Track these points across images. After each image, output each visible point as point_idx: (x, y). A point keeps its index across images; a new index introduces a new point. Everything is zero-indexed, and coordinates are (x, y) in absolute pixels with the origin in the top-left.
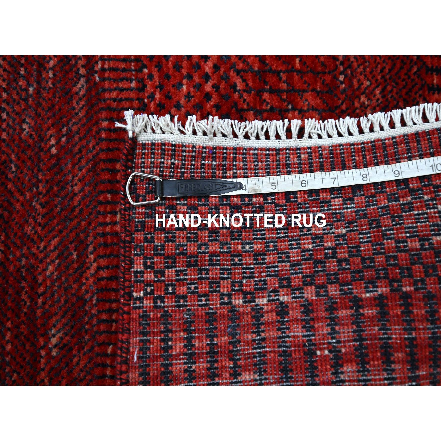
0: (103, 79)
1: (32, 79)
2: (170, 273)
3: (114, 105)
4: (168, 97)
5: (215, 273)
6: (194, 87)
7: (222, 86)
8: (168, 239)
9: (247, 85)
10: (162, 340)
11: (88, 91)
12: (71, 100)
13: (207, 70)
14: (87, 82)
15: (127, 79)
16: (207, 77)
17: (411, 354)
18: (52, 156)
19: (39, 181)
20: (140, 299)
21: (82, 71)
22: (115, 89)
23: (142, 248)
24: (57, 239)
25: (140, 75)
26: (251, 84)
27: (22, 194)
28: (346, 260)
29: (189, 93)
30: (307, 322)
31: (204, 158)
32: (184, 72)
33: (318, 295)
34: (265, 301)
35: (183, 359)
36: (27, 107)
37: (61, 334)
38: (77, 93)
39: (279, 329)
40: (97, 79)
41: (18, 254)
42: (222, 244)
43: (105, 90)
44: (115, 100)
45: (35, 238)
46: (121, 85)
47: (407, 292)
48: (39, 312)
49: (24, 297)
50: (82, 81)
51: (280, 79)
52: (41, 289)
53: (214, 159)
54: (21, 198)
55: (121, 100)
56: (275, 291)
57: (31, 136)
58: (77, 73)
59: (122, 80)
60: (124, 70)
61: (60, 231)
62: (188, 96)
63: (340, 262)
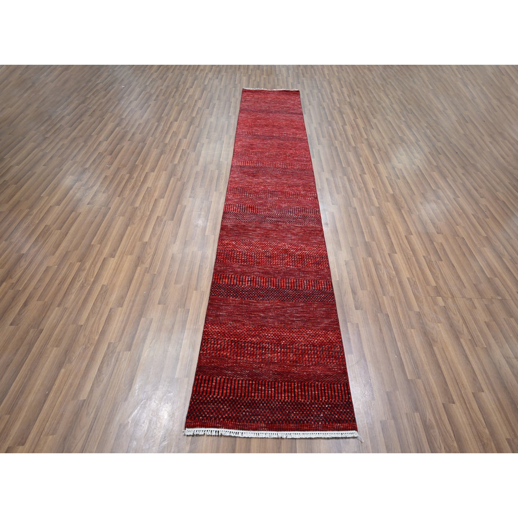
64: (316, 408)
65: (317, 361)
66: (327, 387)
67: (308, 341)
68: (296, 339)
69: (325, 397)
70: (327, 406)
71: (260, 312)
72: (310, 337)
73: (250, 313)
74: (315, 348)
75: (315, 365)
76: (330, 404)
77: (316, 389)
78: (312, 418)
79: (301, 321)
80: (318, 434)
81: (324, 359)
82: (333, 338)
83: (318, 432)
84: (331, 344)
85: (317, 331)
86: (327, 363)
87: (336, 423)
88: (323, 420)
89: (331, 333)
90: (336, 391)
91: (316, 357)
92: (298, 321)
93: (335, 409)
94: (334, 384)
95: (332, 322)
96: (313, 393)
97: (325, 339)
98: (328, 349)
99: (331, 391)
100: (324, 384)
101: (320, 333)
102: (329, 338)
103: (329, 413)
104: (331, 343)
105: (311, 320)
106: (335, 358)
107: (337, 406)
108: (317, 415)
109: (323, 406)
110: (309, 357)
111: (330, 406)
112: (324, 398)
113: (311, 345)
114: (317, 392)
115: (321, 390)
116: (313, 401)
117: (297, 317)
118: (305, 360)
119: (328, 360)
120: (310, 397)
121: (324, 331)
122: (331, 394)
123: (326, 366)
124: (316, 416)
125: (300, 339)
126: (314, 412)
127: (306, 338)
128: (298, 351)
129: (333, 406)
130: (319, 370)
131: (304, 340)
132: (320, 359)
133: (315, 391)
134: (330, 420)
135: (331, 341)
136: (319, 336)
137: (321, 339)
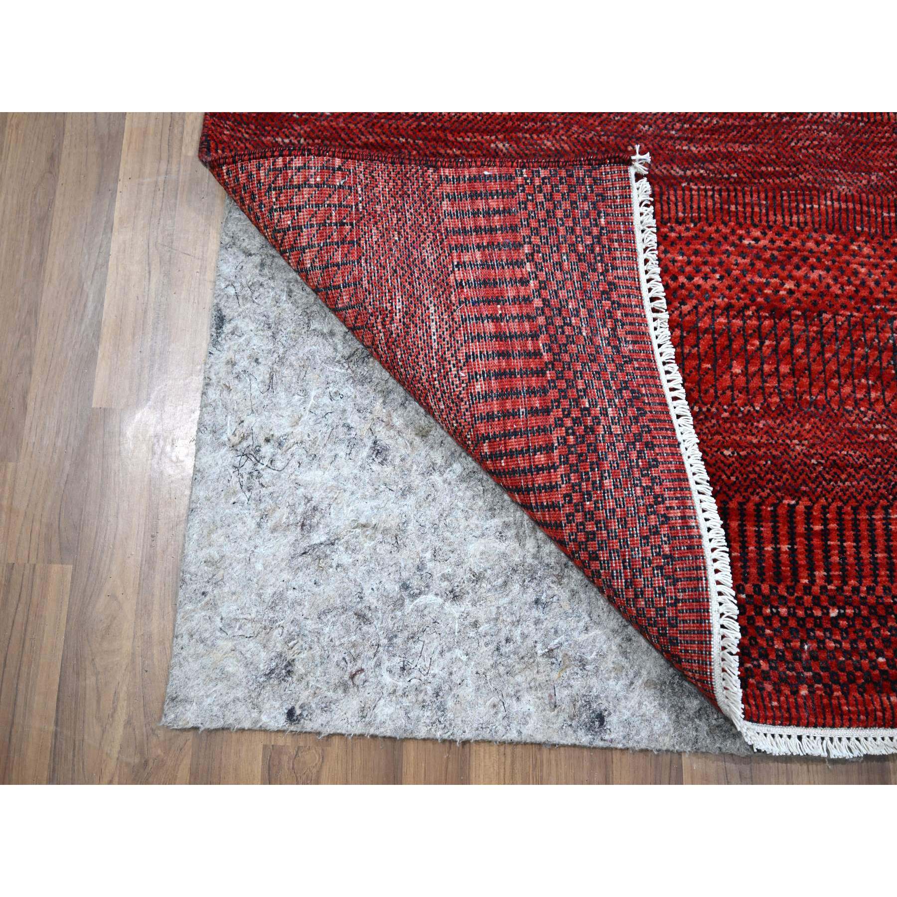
0: (683, 189)
1: (680, 134)
2: (540, 198)
3: (665, 198)
4: (673, 243)
5: (544, 232)
6: (682, 267)
7: (683, 291)
8: (563, 194)
9: (686, 315)
10: (497, 191)
11: (674, 177)
12: (667, 163)
13: (696, 279)
14: (681, 176)
15: (684, 210)
16: (690, 278)
17: (505, 373)
18: (626, 147)
19: (608, 137)
20: (522, 174)
21: (689, 173)
22: (676, 199)
23: (555, 175)
24: (568, 149)
25: (688, 220)
26: (687, 318)
27: (600, 124)
28: (563, 332)
29: (676, 261)
30: (518, 299)
31: (624, 223)
32: (693, 258)
33: (537, 308)
34: (529, 270)
35: (486, 208)
36: (661, 129)
37: (505, 150)
38: (672, 168)
39: (511, 279)
40: (684, 185)
41: (559, 120)
42: (564, 237)
43: (675, 191)
44: (668, 198)
45: (570, 133)
46: (680, 204)
47: (546, 374)
48: (520, 135)
49: (530, 124)
50: (681, 173)
51: (693, 347)
52: (535, 136)
53: (625, 232)
54: (596, 123)
55: (669, 204)
56: (536, 277)
57: (640, 131)
58: (687, 169)
59: (684, 205)
60: (691, 207)
61: (574, 152)
62: (674, 261)
63: (562, 327)
64: (784, 620)
65: (793, 392)
66: (840, 520)
67: (744, 290)
68: (682, 279)
69: (828, 570)
70: (834, 613)
71: (490, 132)
72: (759, 265)
73: (437, 140)
74: (785, 322)
75: (781, 411)
76: (848, 603)
77: (783, 530)
78: (764, 666)
79: (710, 181)
80: (795, 740)
81: (827, 385)
82: (877, 274)
83: (794, 731)
84: (864, 307)
85: (795, 236)
86: (842, 402)
87: (880, 692)
88: (817, 678)
89: (866, 250)
90: (881, 543)
91: (784, 369)
92: (692, 179)
93: (875, 625)
94: (871, 510)
95: (874, 189)
96: (769, 548)
97: (835, 279)
98: (850, 334)
99: (857, 539)
100: (825, 509)
101: (811, 244)
102: (856, 273)
103: (846, 645)
104: (864, 299)
105: (762, 175)
106: (879, 377)
107: (882, 613)
108: (788, 656)
109: (818, 613)
110: (752, 369)
111: (849, 611)
112: (820, 574)
113: (760, 308)
114: (785, 547)
115: (809, 534)
116: (765, 588)
117: (690, 160)
118: (732, 388)
119: (847, 390)
120: (754, 571)
121: (830, 238)
122: (858, 558)
123: (837, 418)
124: (781, 658)
125: (706, 278)
126: (771, 639)
127: (736, 272)
128: (692, 338)
129: (865, 612)
130: (799, 436)
131: (726, 282)
132: (805, 381)
133: (776, 541)
134: (852, 679)
135: (864, 293)
136: (805, 259)
137: (814, 275)
